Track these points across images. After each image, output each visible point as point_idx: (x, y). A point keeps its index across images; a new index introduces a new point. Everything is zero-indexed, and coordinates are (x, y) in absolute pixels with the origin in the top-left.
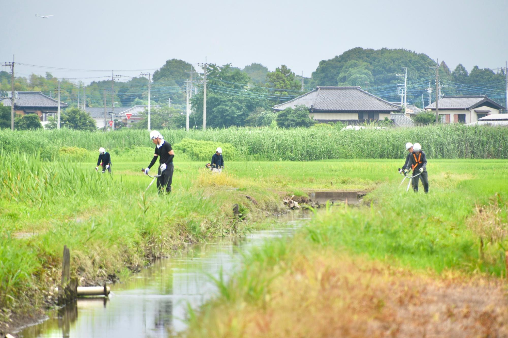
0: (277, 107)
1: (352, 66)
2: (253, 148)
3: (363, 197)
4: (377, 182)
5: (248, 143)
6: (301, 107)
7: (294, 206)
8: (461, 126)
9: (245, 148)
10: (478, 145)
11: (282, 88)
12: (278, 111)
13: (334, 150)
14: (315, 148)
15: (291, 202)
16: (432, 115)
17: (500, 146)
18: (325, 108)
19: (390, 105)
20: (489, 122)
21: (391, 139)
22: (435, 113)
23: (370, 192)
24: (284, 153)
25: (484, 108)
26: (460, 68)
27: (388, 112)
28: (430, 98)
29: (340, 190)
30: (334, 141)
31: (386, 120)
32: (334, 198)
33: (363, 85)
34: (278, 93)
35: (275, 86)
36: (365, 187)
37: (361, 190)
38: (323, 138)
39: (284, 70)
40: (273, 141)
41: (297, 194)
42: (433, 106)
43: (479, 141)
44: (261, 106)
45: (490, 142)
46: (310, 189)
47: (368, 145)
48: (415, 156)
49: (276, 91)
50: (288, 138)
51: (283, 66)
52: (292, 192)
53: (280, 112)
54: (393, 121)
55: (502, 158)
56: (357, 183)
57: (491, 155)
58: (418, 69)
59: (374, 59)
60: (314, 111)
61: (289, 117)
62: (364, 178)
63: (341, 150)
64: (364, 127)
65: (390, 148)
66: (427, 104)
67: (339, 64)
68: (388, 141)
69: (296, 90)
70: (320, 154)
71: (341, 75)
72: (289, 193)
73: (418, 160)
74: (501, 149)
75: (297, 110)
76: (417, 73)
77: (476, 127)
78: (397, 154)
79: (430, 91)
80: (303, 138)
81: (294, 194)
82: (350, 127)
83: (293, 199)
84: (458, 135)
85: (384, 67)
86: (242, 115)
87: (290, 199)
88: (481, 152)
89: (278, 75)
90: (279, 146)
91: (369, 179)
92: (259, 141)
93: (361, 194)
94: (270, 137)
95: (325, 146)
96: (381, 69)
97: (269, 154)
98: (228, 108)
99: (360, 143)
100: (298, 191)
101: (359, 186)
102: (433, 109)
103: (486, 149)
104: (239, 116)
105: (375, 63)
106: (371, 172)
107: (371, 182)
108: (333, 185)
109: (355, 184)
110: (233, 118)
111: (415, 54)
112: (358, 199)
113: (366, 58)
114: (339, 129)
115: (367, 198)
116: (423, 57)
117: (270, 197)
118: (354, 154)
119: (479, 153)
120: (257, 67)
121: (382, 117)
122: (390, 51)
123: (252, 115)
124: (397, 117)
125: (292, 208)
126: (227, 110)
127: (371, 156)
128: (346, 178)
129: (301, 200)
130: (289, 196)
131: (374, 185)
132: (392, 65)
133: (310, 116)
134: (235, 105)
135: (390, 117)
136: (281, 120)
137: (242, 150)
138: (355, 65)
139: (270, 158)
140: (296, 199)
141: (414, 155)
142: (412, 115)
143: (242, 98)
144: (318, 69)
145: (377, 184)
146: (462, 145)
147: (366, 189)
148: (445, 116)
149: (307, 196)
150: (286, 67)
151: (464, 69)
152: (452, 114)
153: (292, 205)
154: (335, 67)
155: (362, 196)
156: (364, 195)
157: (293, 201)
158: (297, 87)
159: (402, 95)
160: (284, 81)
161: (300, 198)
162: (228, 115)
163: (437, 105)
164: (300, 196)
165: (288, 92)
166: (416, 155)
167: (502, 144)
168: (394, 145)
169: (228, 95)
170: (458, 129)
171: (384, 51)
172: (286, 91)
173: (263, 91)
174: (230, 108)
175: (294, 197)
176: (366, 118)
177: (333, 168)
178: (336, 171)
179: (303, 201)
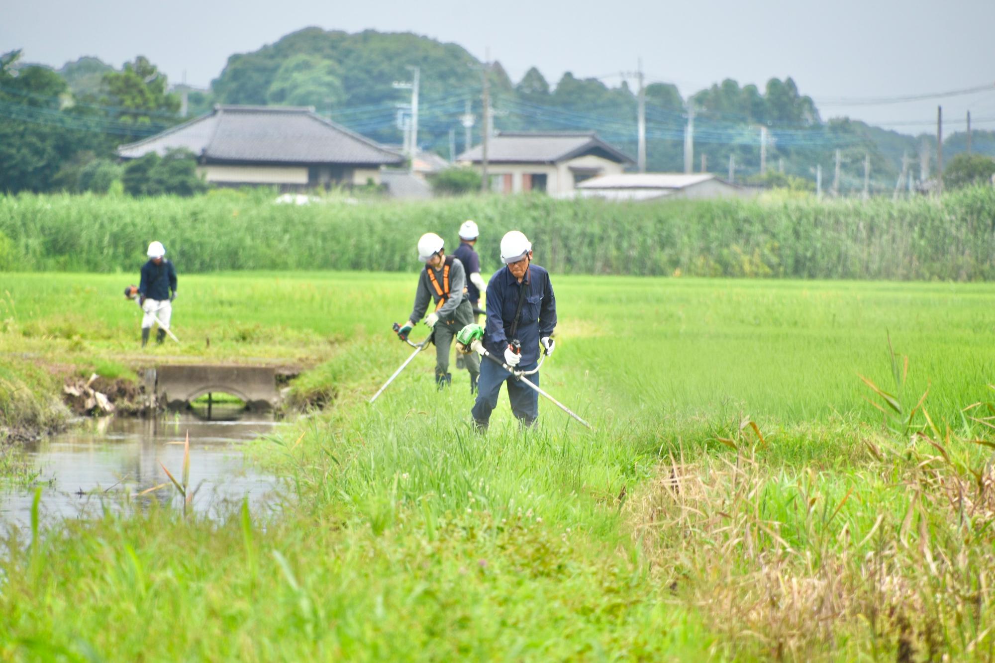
0: (126, 151)
1: (299, 67)
2: (55, 242)
3: (291, 381)
4: (332, 338)
5: (43, 229)
6: (179, 151)
7: (96, 407)
8: (540, 199)
9: (35, 243)
10: (581, 243)
11: (138, 107)
12: (127, 159)
13: (244, 248)
14: (201, 245)
15: (87, 395)
16: (473, 176)
17: (632, 247)
18: (234, 154)
19: (380, 151)
20: (602, 193)
21: (379, 227)
22: (479, 171)
23: (311, 367)
24: (127, 255)
25: (590, 162)
26: (533, 75)
27: (372, 166)
28: (468, 138)
29: (229, 362)
30: (247, 229)
31: (370, 183)
32: (211, 384)
33: (321, 107)
34: (126, 120)
35: (121, 102)
36: (300, 353)
37: (288, 361)
38: (221, 221)
39: (143, 68)
40: (102, 226)
41: (106, 372)
42: (475, 153)
43: (583, 234)
44: (88, 147)
45: (609, 237)
46: (144, 357)
47: (324, 239)
48: (432, 277)
49: (123, 113)
50: (138, 220)
51: (140, 59)
52: (91, 365)
53: (132, 163)
54: (384, 188)
55: (635, 274)
56: (277, 339)
57: (609, 268)
58: (443, 76)
59: (348, 53)
60: (207, 160)
61: (152, 173)
62: (299, 328)
63: (262, 249)
64: (316, 199)
65: (378, 247)
66: (460, 149)
67: (270, 63)
68: (372, 231)
69: (168, 114)
70: (211, 259)
71: (275, 86)
72: (82, 368)
73: (442, 287)
74: (634, 253)
75: (170, 157)
76: (439, 85)
77: (577, 202)
78: (391, 260)
79: (468, 121)
80: (174, 220)
81: (97, 373)
82: (287, 198)
83: (92, 386)
84: (535, 220)
85: (368, 72)
86: (44, 168)
87: (86, 387)
88: (586, 259)
89: (127, 80)
90: (116, 239)
91: (310, 331)
92: (69, 225)
93: (286, 373)
94: (96, 217)
95: (225, 239)
96: (362, 76)
97: (92, 256)
98: (13, 151)
99: (306, 233)
100: (109, 364)
101: (282, 349)
102: (477, 162)
103: (600, 252)
104: (37, 171)
105: (350, 62)
106: (321, 308)
107: (317, 337)
108: (211, 346)
109: (274, 344)
110: (24, 174)
111: (435, 44)
112: (277, 385)
113: (328, 51)
114: (258, 201)
115: (302, 385)
116: (455, 52)
117: (13, 383)
118: (291, 260)
119: (582, 263)
120: (88, 65)
121: (360, 178)
122: (384, 36)
123: (67, 168)
124: (395, 179)
125: (90, 413)
126: (11, 157)
127: (330, 263)
128: (249, 326)
129: (116, 388)
130: (83, 376)
131: (325, 348)
132: (385, 67)
133: (198, 172)
134: (30, 145)
135: (377, 178)
136: (132, 180)
137: (27, 247)
138: (305, 66)
139: (93, 267)
140: (102, 387)
141: (430, 271)
142: (428, 176)
143: (46, 130)
144: (224, 73)
145: (332, 343)
146: (544, 243)
147: (301, 360)
148: (501, 179)
149: (134, 378)
150: (147, 61)
151: (541, 79)
152: (518, 174)
153: (89, 404)
154: (262, 70)
155: (288, 378)
156: (294, 376)
157: (91, 392)
158: (171, 105)
159: (406, 128)
160: (141, 92)
161: (114, 382)
162: (13, 167)
163: (485, 150)
164: (112, 377)
165: (152, 117)
166: (434, 271)
167: (636, 243)
168: (384, 241)
169: (14, 120)
170: (535, 206)
171: (368, 36)
172: (145, 115)
173: (94, 113)
174: (19, 150)
175: (96, 380)
176: (324, 179)
177: (225, 294)
178: (231, 304)
179: (122, 392)
